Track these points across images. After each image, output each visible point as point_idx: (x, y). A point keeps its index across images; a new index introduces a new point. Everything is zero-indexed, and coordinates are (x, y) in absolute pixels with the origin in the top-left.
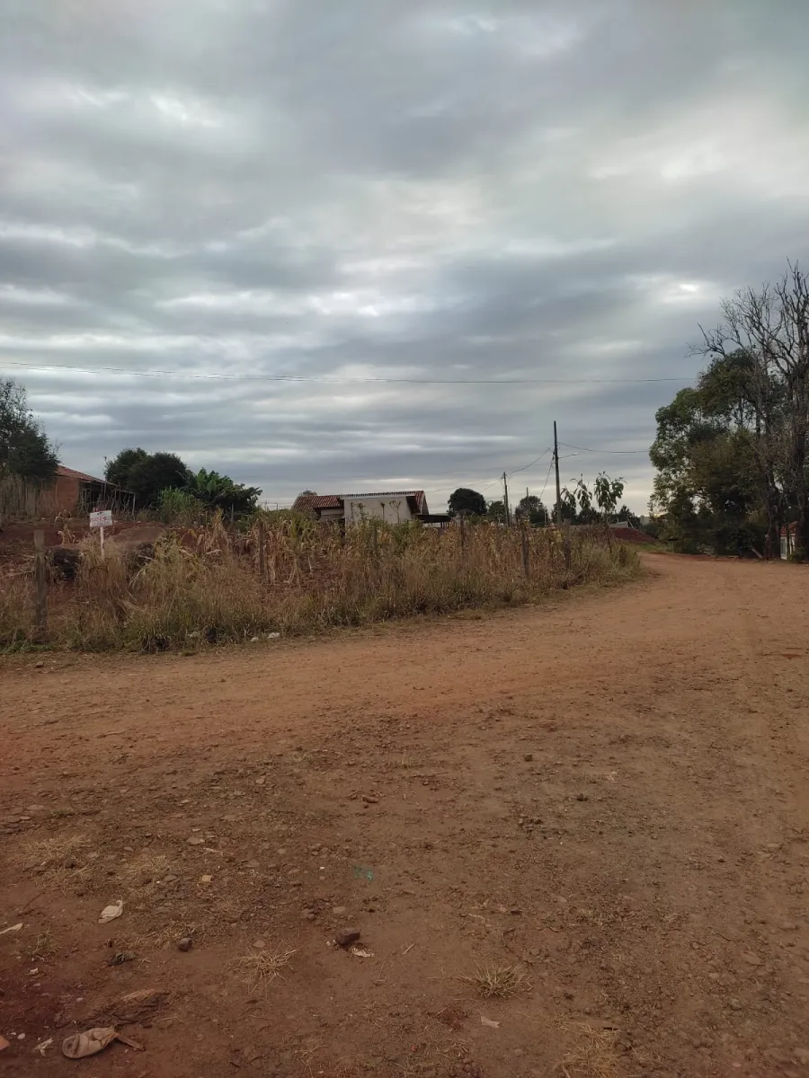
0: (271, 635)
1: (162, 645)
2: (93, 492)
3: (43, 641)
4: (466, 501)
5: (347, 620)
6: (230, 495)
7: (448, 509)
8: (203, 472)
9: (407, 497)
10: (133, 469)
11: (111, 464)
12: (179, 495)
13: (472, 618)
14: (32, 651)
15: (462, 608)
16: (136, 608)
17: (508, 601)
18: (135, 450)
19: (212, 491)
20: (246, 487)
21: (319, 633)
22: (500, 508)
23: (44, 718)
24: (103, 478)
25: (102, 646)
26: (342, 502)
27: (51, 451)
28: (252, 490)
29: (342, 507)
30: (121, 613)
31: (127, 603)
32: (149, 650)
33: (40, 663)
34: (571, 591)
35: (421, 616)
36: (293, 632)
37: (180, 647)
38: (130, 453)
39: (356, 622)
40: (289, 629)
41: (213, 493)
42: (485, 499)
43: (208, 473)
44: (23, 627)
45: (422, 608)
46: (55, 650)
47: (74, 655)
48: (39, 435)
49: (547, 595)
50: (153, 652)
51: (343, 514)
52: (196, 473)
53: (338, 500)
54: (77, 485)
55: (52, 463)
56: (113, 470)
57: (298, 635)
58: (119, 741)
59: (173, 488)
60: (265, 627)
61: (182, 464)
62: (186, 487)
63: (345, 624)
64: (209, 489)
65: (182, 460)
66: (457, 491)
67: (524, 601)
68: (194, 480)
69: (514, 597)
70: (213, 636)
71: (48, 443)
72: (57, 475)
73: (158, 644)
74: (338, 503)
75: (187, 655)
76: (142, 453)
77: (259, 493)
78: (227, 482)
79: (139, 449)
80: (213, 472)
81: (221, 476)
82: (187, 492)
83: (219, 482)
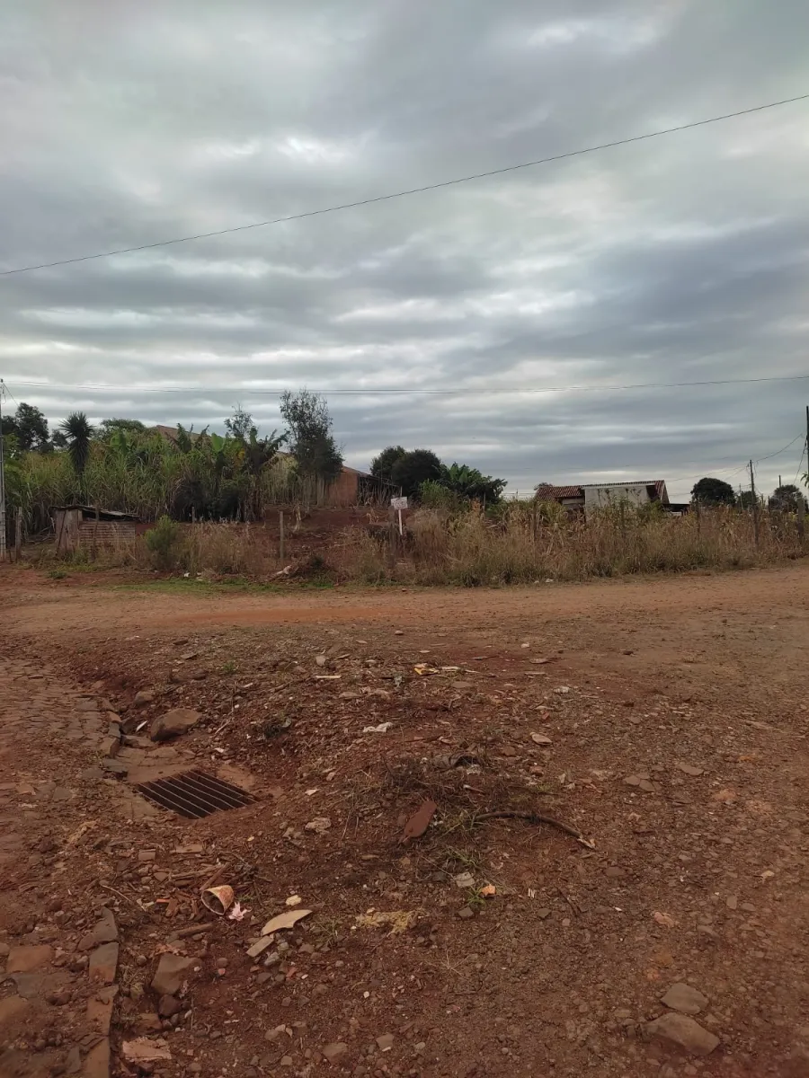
0: (548, 581)
1: (476, 583)
3: (397, 580)
4: (711, 491)
5: (603, 572)
6: (480, 485)
7: (691, 500)
8: (455, 465)
9: (647, 486)
10: (396, 464)
12: (436, 487)
13: (703, 575)
15: (695, 568)
16: (455, 559)
17: (736, 565)
18: (395, 448)
19: (464, 483)
20: (493, 479)
21: (581, 578)
22: (750, 497)
24: (369, 473)
25: (436, 583)
26: (583, 492)
27: (337, 452)
28: (498, 482)
29: (582, 496)
30: (445, 562)
31: (448, 556)
33: (403, 590)
34: (798, 561)
35: (660, 573)
36: (563, 579)
38: (391, 450)
39: (609, 574)
40: (560, 576)
41: (465, 485)
42: (733, 489)
43: (460, 466)
45: (662, 567)
46: (408, 584)
47: (419, 587)
49: (774, 562)
50: (470, 587)
51: (583, 504)
52: (449, 467)
53: (579, 489)
54: (355, 480)
55: (338, 461)
56: (377, 465)
57: (567, 581)
59: (431, 481)
60: (544, 574)
61: (436, 459)
62: (441, 480)
63: (601, 575)
64: (461, 480)
65: (436, 456)
66: (701, 481)
67: (751, 566)
68: (447, 473)
69: (741, 562)
70: (508, 579)
71: (335, 444)
72: (342, 471)
73: (473, 582)
74: (579, 493)
76: (401, 450)
77: (505, 484)
78: (476, 474)
79: (399, 447)
80: (464, 466)
81: (471, 469)
82: (443, 484)
83: (469, 474)
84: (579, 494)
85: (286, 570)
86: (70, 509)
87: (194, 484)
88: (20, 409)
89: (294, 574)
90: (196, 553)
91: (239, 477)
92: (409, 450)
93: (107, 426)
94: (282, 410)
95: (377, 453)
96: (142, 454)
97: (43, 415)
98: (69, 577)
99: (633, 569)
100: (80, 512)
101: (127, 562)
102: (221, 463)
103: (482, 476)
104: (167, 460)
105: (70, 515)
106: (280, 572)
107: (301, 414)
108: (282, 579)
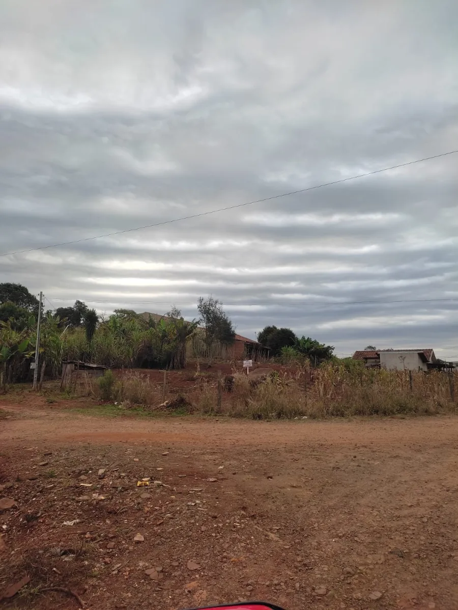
0: (303, 418)
1: (260, 417)
2: (251, 348)
3: (219, 413)
5: (339, 413)
6: (318, 350)
8: (303, 338)
9: (419, 353)
10: (270, 336)
11: (260, 333)
12: (291, 350)
14: (216, 416)
16: (252, 402)
18: (272, 326)
19: (308, 348)
20: (326, 346)
23: (215, 434)
24: (257, 341)
25: (239, 416)
26: (379, 355)
27: (233, 329)
28: (329, 347)
29: (379, 358)
30: (247, 403)
31: (249, 400)
32: (254, 418)
33: (217, 419)
36: (313, 417)
37: (266, 418)
38: (269, 328)
39: (342, 415)
40: (311, 416)
41: (308, 349)
43: (306, 339)
44: (213, 406)
45: (377, 412)
46: (223, 416)
47: (229, 418)
48: (228, 322)
50: (256, 419)
51: (379, 362)
52: (300, 338)
53: (377, 354)
54: (243, 346)
55: (234, 335)
56: (262, 337)
57: (314, 418)
58: (234, 441)
59: (288, 346)
60: (302, 414)
62: (294, 346)
63: (337, 415)
64: (306, 346)
65: (293, 332)
67: (436, 413)
68: (299, 342)
70: (279, 416)
72: (235, 340)
73: (258, 417)
75: (268, 421)
76: (275, 328)
77: (333, 349)
78: (316, 343)
80: (308, 338)
81: (313, 340)
82: (295, 348)
83: (311, 343)
84: (376, 356)
85: (165, 404)
86: (69, 363)
87: (148, 347)
88: (76, 304)
89: (168, 406)
90: (122, 391)
91: (173, 344)
92: (279, 328)
93: (117, 313)
94: (199, 308)
95: (261, 330)
96: (124, 331)
97: (87, 306)
98: (56, 402)
99: (360, 412)
100: (73, 365)
101: (89, 394)
102: (164, 336)
103: (320, 344)
104: (135, 335)
105: (69, 366)
106: (162, 404)
107: (207, 311)
108: (162, 408)
